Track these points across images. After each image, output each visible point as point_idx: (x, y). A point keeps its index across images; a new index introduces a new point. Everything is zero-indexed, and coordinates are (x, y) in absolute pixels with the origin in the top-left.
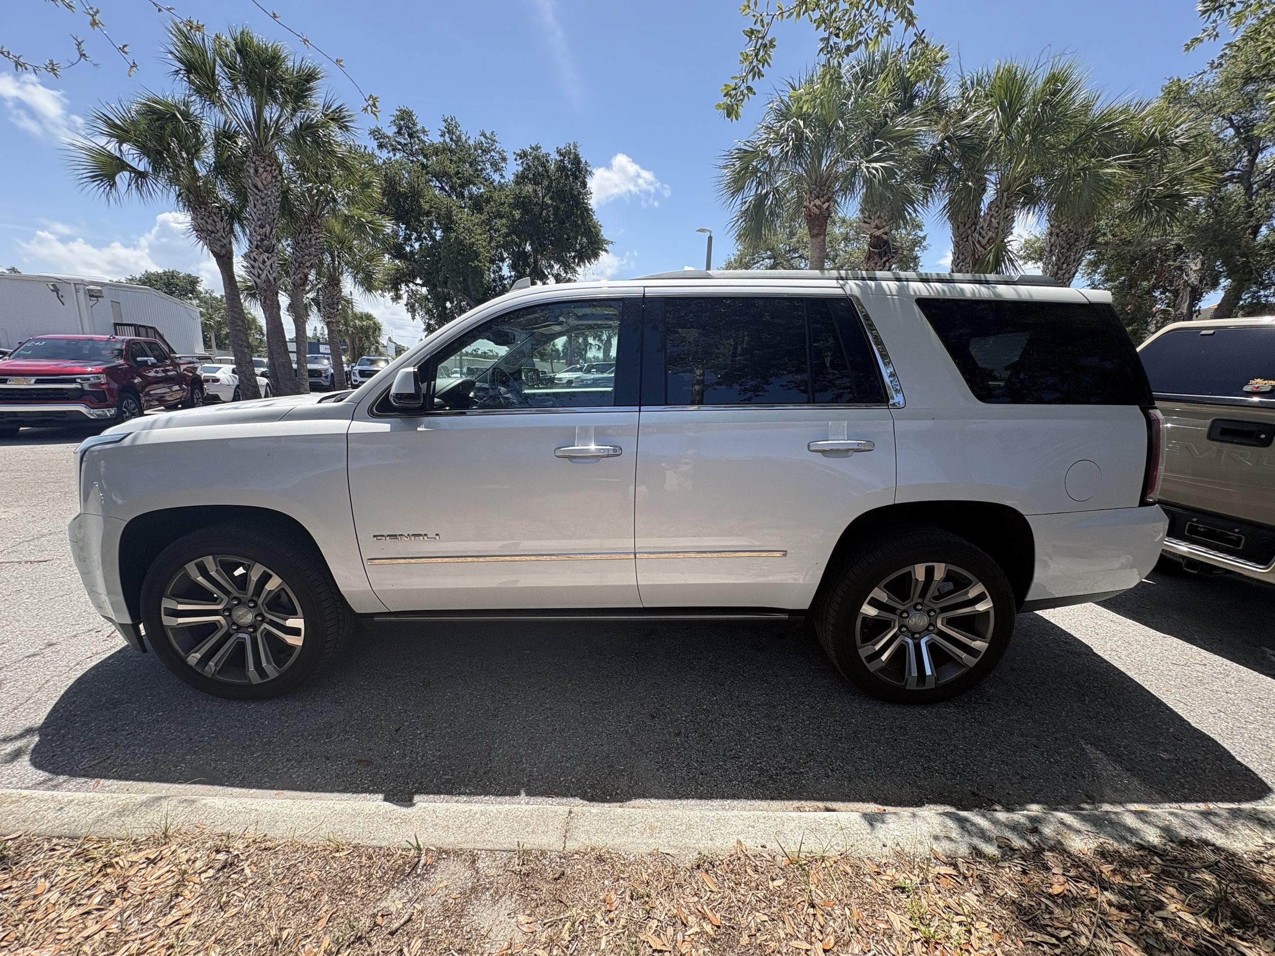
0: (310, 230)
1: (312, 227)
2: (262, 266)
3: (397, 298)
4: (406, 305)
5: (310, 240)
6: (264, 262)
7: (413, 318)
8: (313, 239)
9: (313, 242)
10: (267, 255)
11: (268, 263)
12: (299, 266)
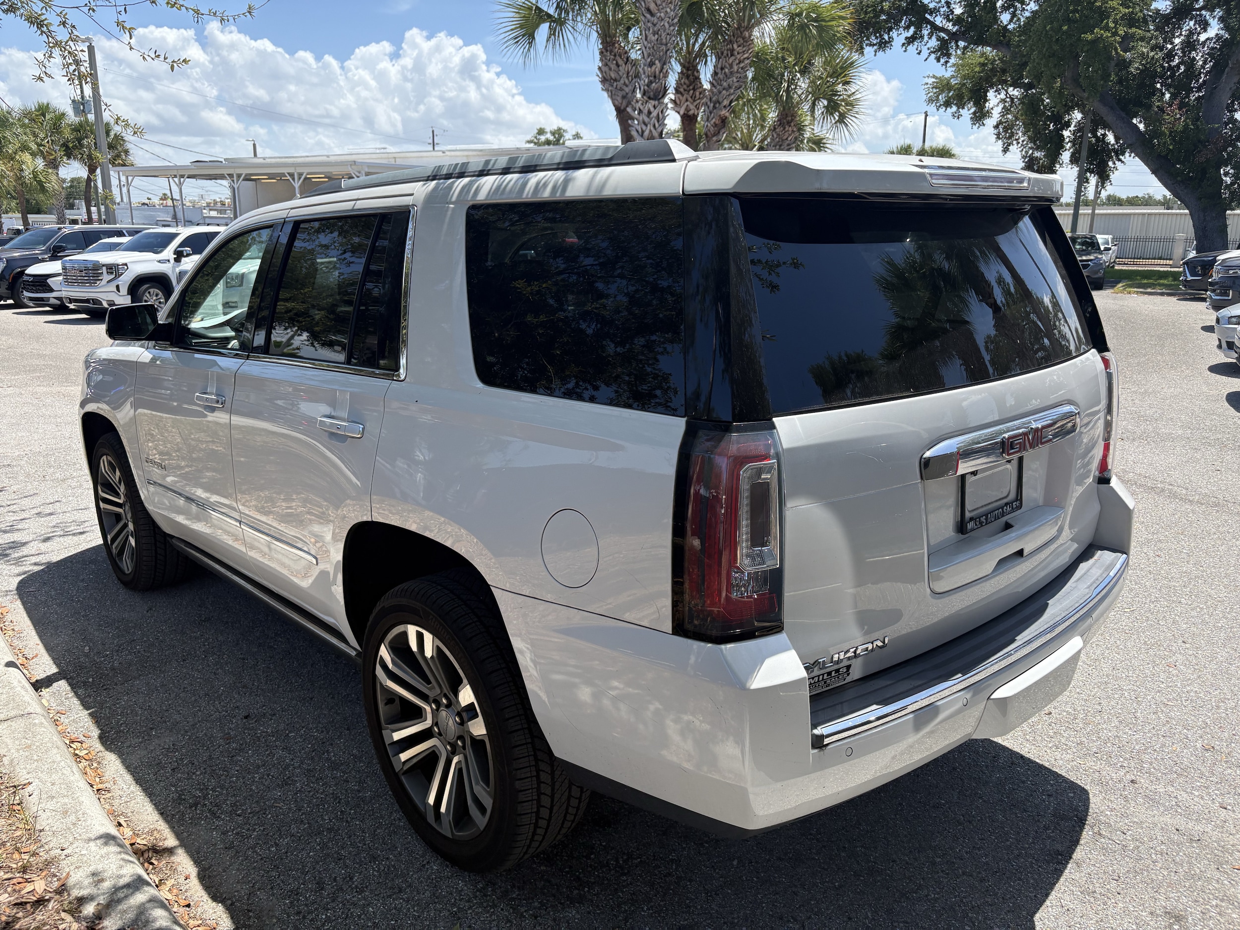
0: (732, 50)
1: (735, 46)
2: (646, 120)
3: (980, 116)
4: (996, 127)
5: (731, 66)
6: (649, 113)
7: (1006, 150)
8: (734, 64)
9: (735, 68)
10: (653, 102)
11: (654, 114)
12: (714, 107)
